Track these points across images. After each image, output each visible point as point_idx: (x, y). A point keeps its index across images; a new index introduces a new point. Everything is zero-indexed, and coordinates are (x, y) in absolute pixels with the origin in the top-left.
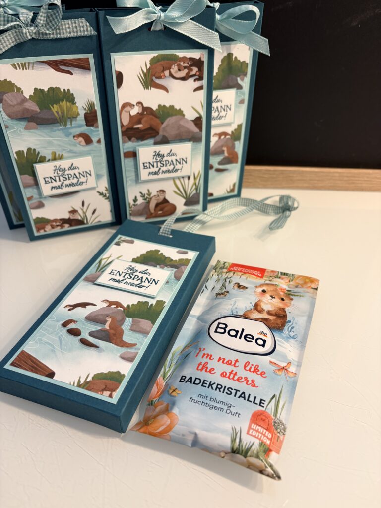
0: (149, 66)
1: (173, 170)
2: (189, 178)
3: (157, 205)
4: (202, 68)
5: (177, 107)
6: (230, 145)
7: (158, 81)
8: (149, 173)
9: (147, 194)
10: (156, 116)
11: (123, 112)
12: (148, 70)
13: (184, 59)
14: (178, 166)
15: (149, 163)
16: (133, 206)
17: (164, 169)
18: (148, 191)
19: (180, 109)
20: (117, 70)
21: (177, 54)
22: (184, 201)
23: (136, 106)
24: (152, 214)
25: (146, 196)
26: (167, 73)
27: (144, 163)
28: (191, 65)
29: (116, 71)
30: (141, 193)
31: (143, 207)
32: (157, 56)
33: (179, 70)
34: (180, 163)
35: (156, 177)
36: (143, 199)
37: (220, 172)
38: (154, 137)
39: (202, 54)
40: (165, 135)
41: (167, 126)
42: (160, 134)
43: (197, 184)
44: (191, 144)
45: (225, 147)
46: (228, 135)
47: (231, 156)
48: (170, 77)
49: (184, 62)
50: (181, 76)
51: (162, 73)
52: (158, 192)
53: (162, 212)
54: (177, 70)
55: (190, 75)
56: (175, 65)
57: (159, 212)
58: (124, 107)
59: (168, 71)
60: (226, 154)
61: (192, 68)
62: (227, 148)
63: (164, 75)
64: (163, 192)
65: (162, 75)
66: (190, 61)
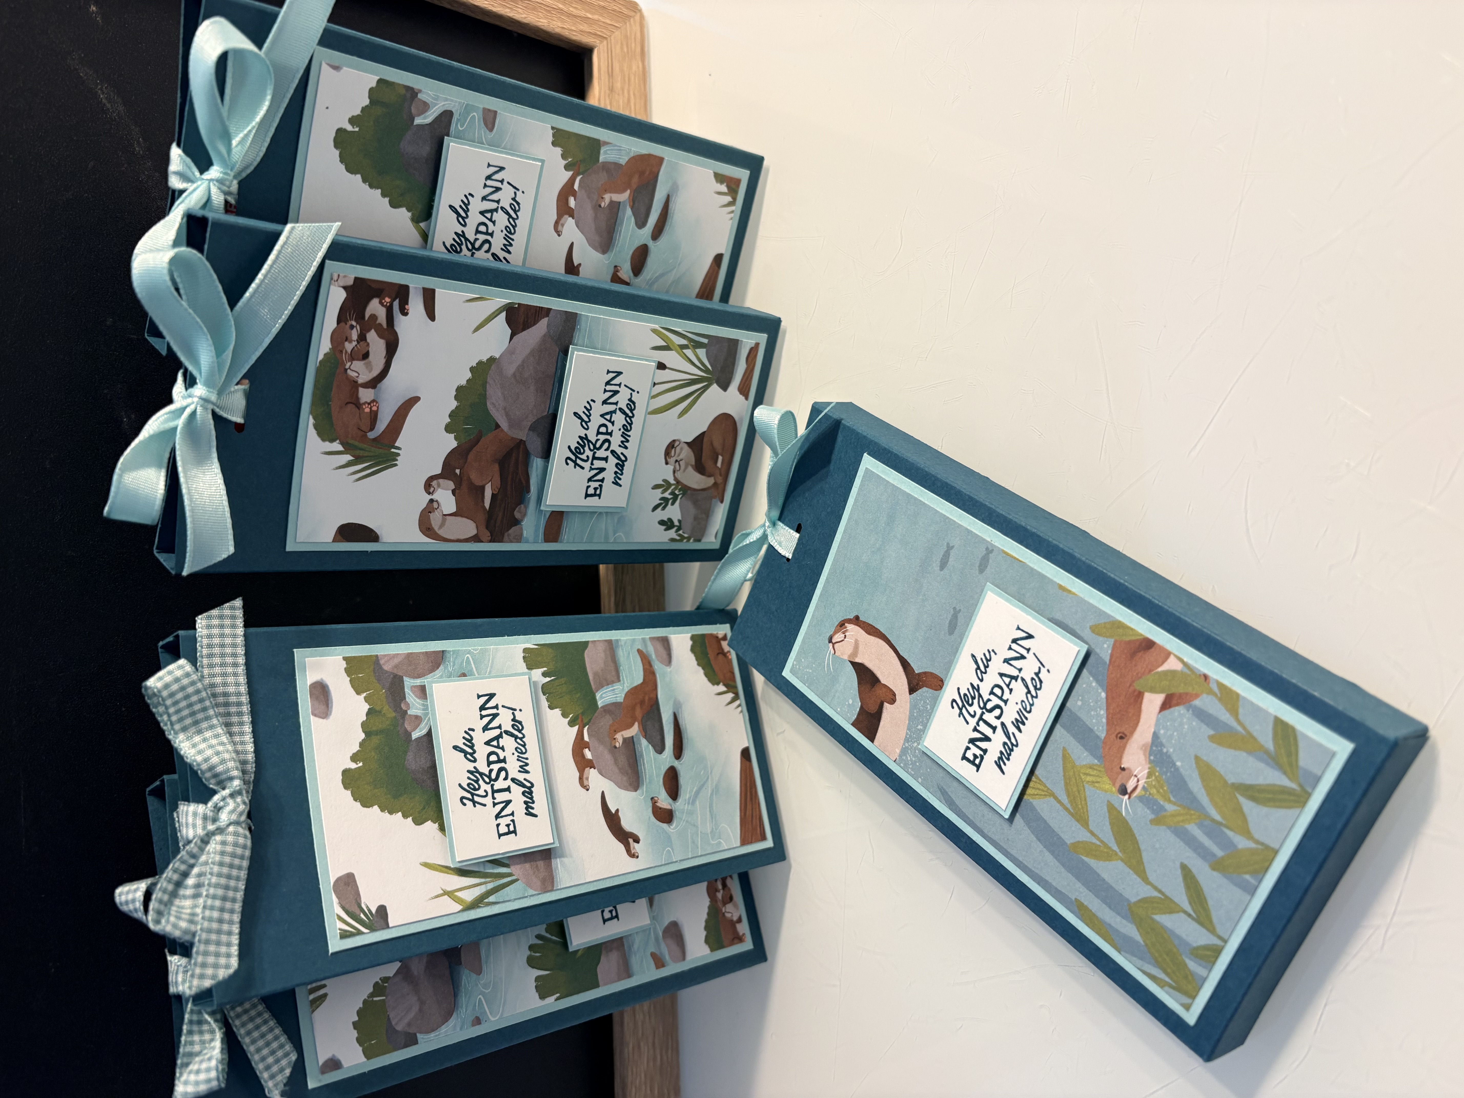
0: (337, 446)
2: (661, 366)
4: (373, 285)
5: (464, 377)
8: (616, 483)
9: (663, 492)
10: (476, 442)
11: (441, 532)
12: (348, 448)
13: (338, 338)
14: (622, 398)
15: (590, 480)
16: (681, 532)
17: (616, 439)
18: (656, 487)
19: (472, 369)
20: (330, 540)
21: (321, 357)
22: (715, 387)
26: (365, 395)
27: (587, 495)
29: (334, 540)
30: (655, 508)
31: (689, 505)
32: (314, 418)
33: (366, 356)
34: (616, 392)
35: (628, 467)
36: (673, 504)
37: (667, 223)
38: (527, 455)
39: (337, 280)
40: (529, 424)
41: (507, 415)
42: (524, 439)
43: (684, 342)
44: (576, 353)
45: (602, 198)
46: (571, 181)
47: (635, 180)
48: (378, 385)
49: (346, 340)
50: (383, 353)
51: (364, 409)
52: (669, 460)
53: (722, 456)
54: (364, 364)
55: (385, 325)
56: (349, 368)
57: (719, 464)
58: (429, 529)
59: (361, 390)
60: (623, 197)
61: (367, 316)
62: (606, 191)
63: (369, 404)
64: (673, 447)
65: (367, 410)
66: (348, 321)
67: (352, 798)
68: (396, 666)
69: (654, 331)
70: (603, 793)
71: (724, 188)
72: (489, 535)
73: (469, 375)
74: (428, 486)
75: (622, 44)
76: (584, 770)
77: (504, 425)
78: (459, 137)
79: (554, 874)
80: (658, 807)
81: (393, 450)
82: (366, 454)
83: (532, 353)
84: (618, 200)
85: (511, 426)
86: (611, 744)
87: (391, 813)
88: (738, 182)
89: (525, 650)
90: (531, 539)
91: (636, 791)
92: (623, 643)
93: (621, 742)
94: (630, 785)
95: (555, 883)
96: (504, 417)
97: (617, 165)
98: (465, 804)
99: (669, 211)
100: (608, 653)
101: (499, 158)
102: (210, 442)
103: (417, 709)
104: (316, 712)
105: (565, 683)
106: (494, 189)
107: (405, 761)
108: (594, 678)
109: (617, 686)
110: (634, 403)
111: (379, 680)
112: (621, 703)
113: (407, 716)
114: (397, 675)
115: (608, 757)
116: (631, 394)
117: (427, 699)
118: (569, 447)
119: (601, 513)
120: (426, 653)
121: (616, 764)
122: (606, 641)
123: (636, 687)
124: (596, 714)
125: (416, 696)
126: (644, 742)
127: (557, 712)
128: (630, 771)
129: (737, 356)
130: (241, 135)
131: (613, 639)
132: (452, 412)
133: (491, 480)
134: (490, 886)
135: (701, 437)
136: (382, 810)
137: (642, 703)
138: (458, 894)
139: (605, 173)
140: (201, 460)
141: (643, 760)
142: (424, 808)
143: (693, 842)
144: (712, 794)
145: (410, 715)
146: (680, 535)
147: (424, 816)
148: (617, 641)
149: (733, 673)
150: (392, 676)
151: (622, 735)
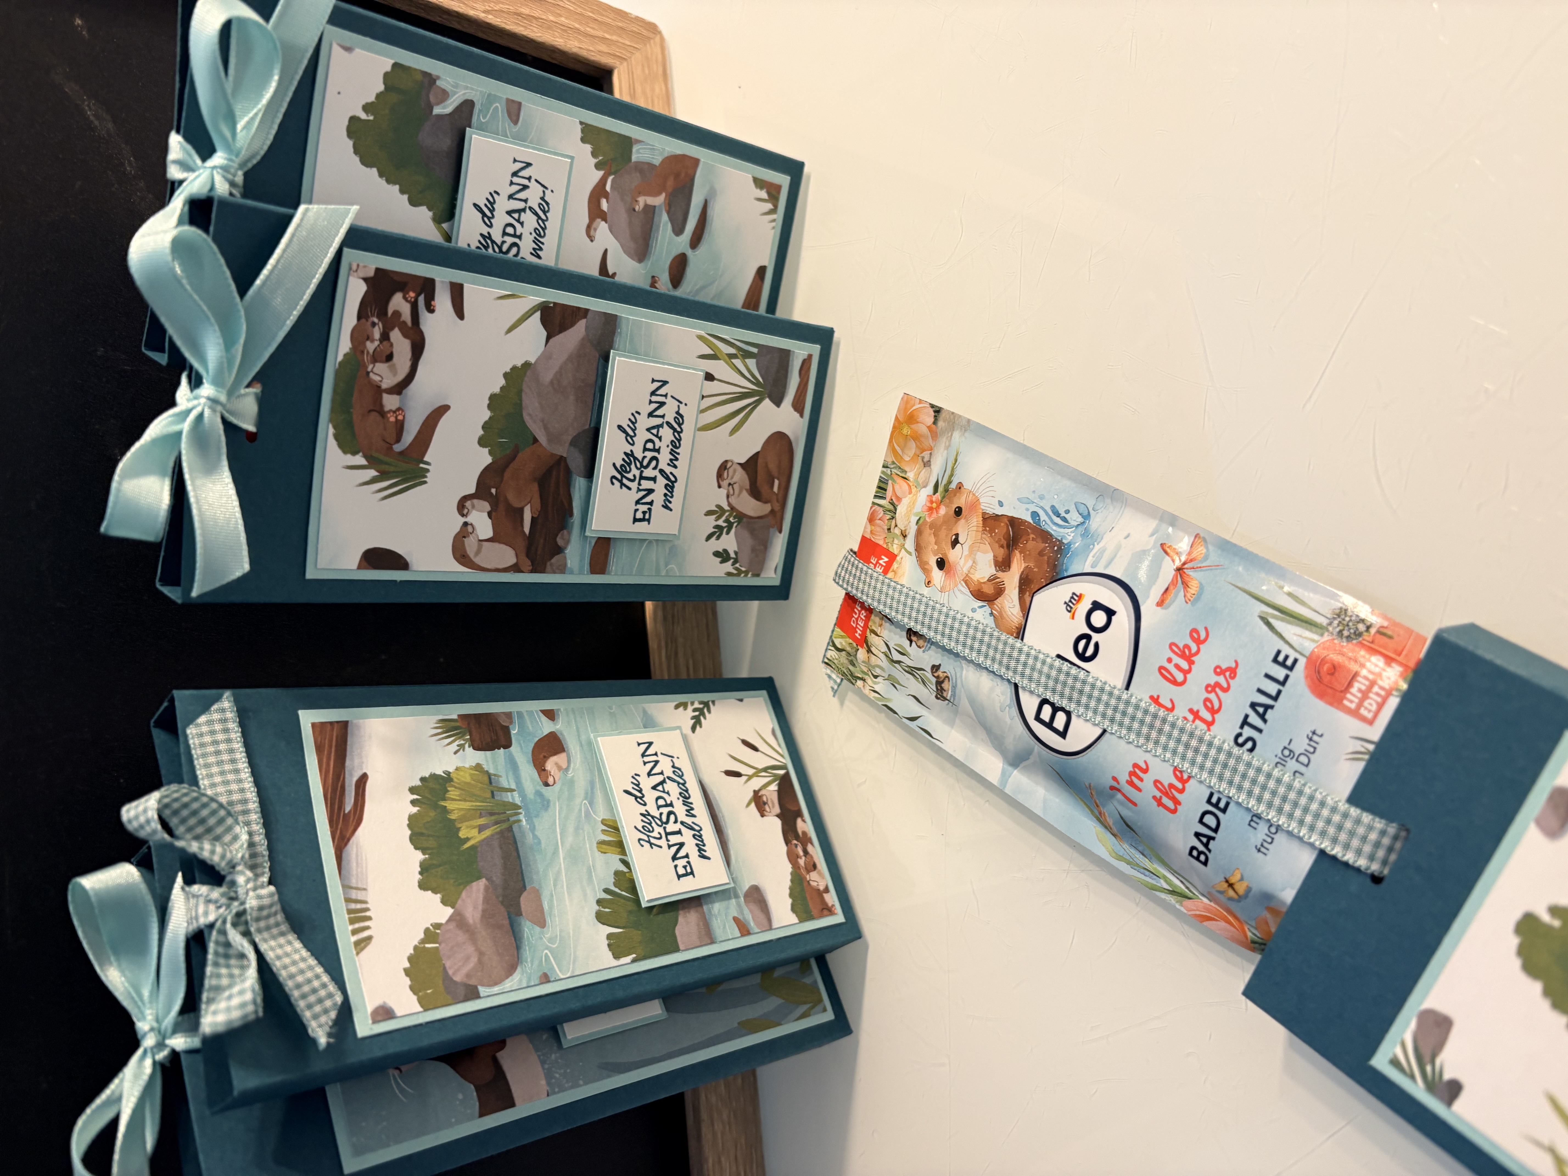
0: (360, 460)
1: (675, 430)
2: (709, 377)
3: (755, 493)
4: (396, 278)
5: (497, 384)
6: (635, 180)
7: (409, 437)
8: (666, 507)
9: (717, 519)
10: (513, 458)
11: (477, 560)
12: (372, 462)
13: (359, 337)
14: (669, 411)
15: (637, 502)
16: (737, 565)
17: (664, 457)
18: (709, 513)
19: (506, 375)
20: (355, 566)
21: (340, 358)
22: (767, 402)
23: (469, 519)
24: (772, 511)
25: (721, 522)
26: (390, 402)
27: (635, 520)
28: (382, 313)
29: (360, 567)
30: (709, 538)
31: (746, 534)
32: (335, 427)
33: (389, 358)
34: (662, 404)
35: (679, 488)
36: (728, 533)
37: (705, 231)
38: (568, 473)
39: (356, 271)
40: (570, 438)
41: (546, 428)
42: (565, 455)
43: (732, 351)
44: (617, 358)
45: (636, 201)
46: (603, 182)
47: (670, 183)
48: (404, 391)
49: (368, 339)
50: (409, 354)
51: (388, 419)
52: (721, 483)
53: (778, 479)
54: (388, 367)
55: (409, 323)
56: (372, 371)
57: (776, 489)
58: (464, 556)
59: (386, 397)
60: (658, 201)
61: (390, 312)
62: (640, 193)
63: (394, 412)
64: (725, 468)
65: (392, 419)
66: (369, 317)
69: (700, 338)
71: (764, 194)
72: (530, 563)
73: (502, 382)
74: (461, 507)
75: (643, 66)
77: (542, 439)
78: (482, 128)
81: (422, 465)
82: (392, 469)
83: (570, 359)
84: (653, 204)
85: (550, 441)
88: (778, 188)
90: (576, 570)
96: (543, 430)
97: (650, 165)
99: (708, 218)
101: (525, 153)
102: (219, 449)
106: (521, 187)
110: (682, 416)
116: (679, 406)
118: (614, 465)
119: (650, 542)
129: (790, 368)
130: (246, 119)
132: (486, 423)
133: (530, 502)
135: (755, 458)
139: (638, 175)
140: (210, 469)
146: (736, 569)
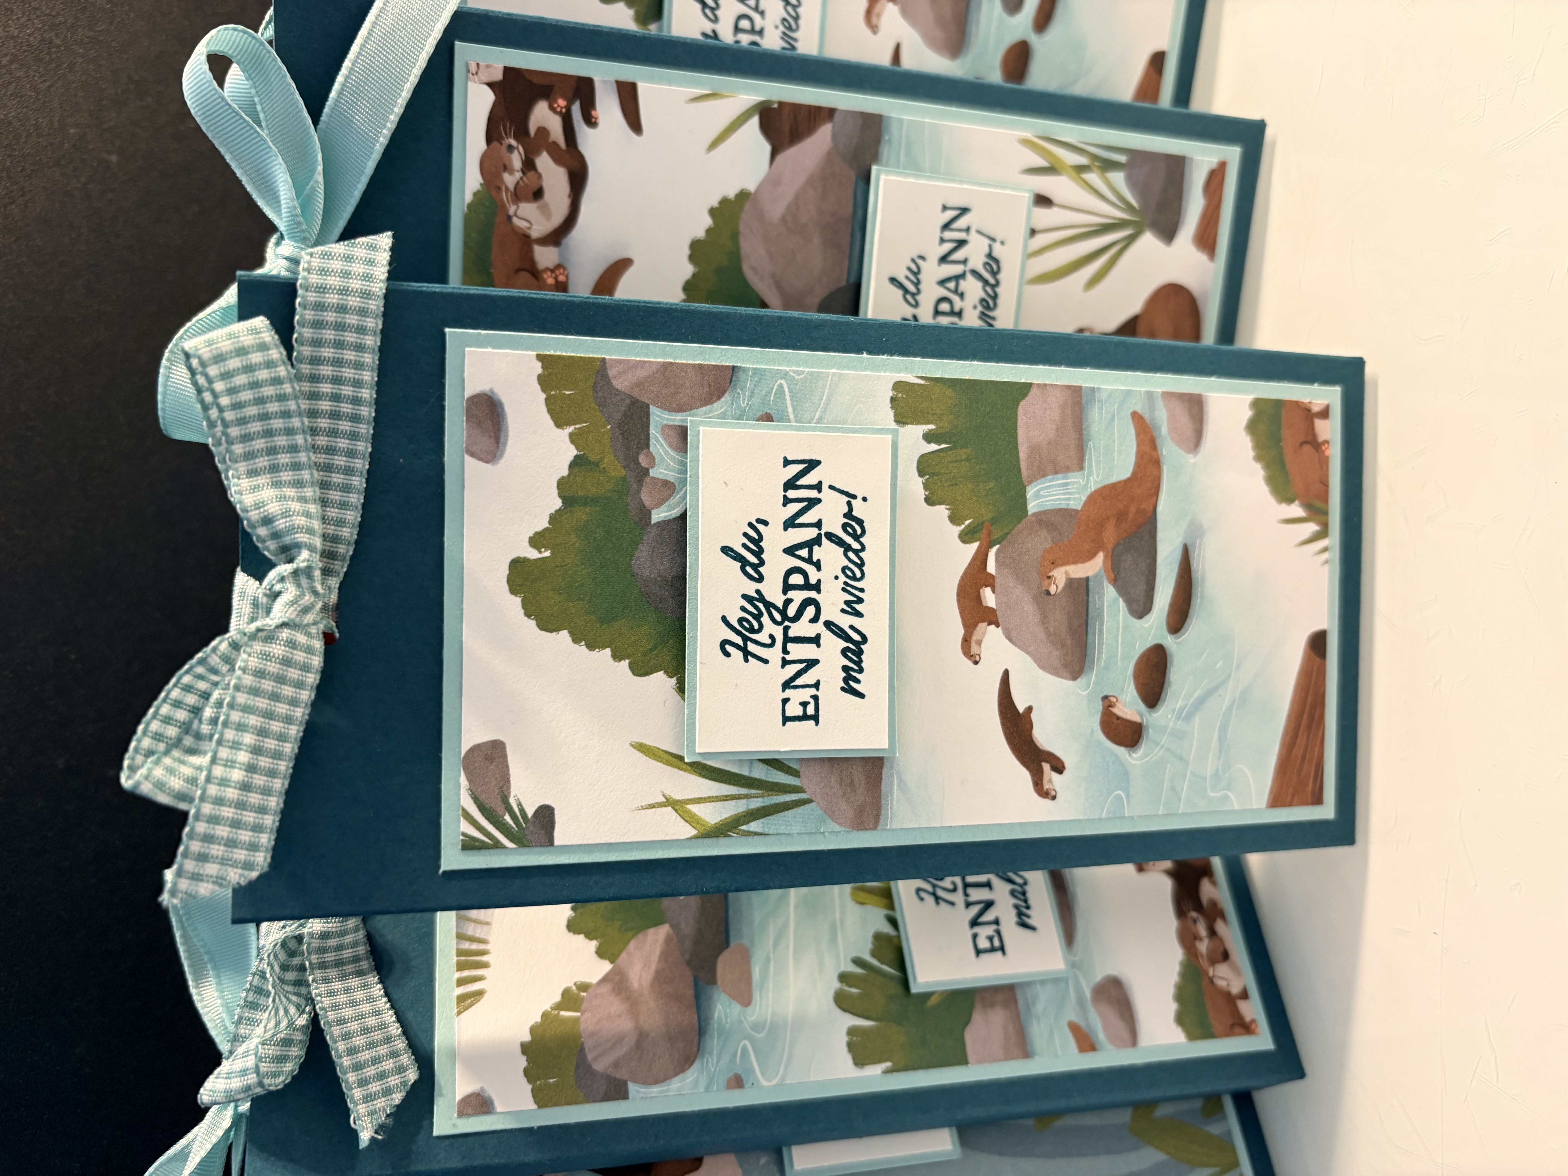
67: (522, 611)
68: (639, 384)
70: (1006, 673)
76: (976, 625)
79: (883, 802)
80: (1114, 715)
86: (1040, 586)
87: (591, 647)
89: (898, 386)
91: (1075, 678)
92: (1104, 396)
93: (1061, 586)
94: (1065, 666)
95: (882, 818)
98: (727, 654)
100: (1069, 411)
103: (667, 469)
104: (474, 449)
105: (968, 459)
107: (631, 560)
108: (1029, 456)
109: (1075, 478)
111: (602, 404)
112: (1077, 511)
113: (647, 480)
114: (638, 401)
115: (1028, 609)
117: (686, 452)
120: (701, 366)
121: (1043, 623)
122: (1069, 387)
123: (1114, 486)
124: (1020, 526)
125: (670, 446)
126: (1110, 592)
127: (942, 511)
128: (1069, 642)
131: (1084, 385)
134: (756, 804)
136: (576, 640)
137: (1121, 516)
138: (694, 808)
141: (1102, 625)
142: (655, 647)
143: (1173, 789)
144: (1230, 708)
145: (653, 478)
147: (652, 663)
148: (1093, 390)
149: (1325, 484)
150: (628, 402)
151: (1067, 573)
